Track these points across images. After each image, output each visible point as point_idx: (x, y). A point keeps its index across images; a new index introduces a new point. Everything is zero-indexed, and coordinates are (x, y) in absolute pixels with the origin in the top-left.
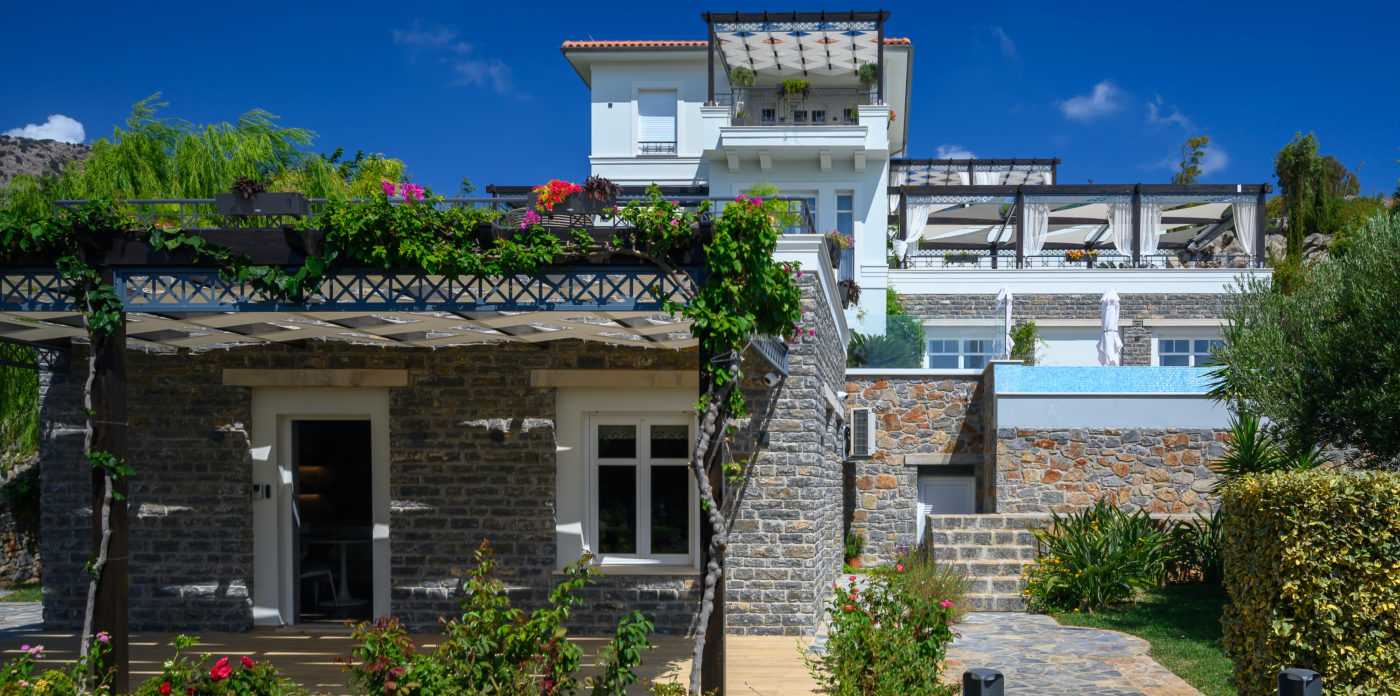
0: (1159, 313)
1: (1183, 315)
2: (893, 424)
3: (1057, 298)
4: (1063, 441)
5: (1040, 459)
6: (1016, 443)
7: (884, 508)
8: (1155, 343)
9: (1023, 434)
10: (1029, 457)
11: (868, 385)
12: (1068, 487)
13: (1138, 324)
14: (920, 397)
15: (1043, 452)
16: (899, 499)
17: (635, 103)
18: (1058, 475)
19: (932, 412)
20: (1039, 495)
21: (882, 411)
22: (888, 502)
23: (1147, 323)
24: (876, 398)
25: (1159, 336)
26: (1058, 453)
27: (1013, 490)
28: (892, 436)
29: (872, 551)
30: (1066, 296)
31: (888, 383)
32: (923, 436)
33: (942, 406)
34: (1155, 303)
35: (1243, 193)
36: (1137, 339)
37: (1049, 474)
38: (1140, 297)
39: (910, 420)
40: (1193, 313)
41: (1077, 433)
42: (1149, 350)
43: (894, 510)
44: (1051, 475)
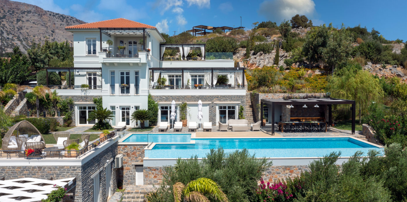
0: (218, 100)
1: (224, 101)
2: (129, 155)
3: (192, 96)
4: (158, 169)
5: (153, 173)
6: (147, 170)
7: (127, 174)
8: (217, 107)
9: (149, 168)
10: (150, 173)
11: (123, 147)
12: (159, 179)
13: (213, 103)
14: (135, 149)
15: (153, 172)
16: (131, 172)
17: (85, 42)
18: (157, 177)
19: (138, 153)
20: (153, 181)
21: (126, 152)
22: (128, 173)
23: (215, 102)
24: (125, 150)
25: (218, 105)
26: (157, 172)
27: (147, 180)
28: (129, 158)
29: (125, 184)
30: (195, 96)
31: (128, 146)
32: (136, 158)
33: (140, 151)
34: (217, 98)
35: (239, 70)
36: (213, 107)
37: (155, 176)
38: (213, 96)
39: (133, 154)
40: (226, 100)
41: (161, 168)
42: (215, 109)
43: (129, 175)
44: (155, 177)
